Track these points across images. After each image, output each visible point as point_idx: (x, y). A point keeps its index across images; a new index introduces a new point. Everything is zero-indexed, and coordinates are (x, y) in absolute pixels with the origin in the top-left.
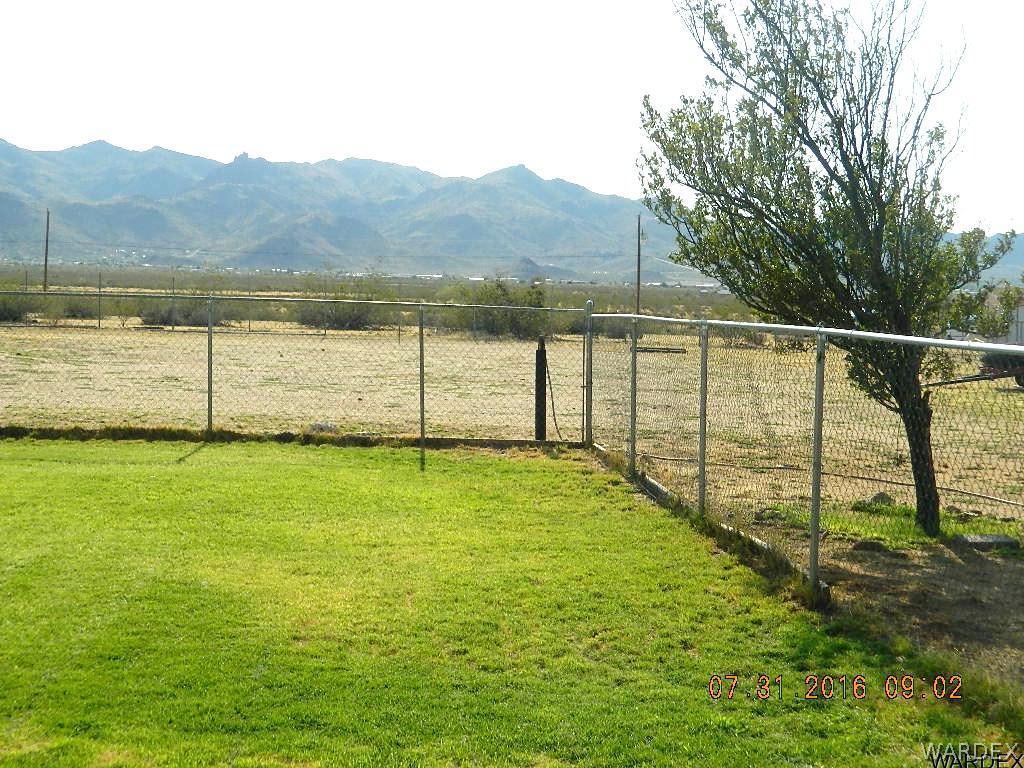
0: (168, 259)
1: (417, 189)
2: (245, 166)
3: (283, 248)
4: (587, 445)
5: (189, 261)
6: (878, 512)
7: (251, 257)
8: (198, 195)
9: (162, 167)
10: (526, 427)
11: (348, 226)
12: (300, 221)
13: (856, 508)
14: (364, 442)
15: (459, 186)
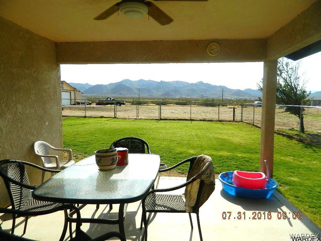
0: (151, 96)
1: (186, 85)
2: (162, 82)
3: (167, 94)
4: (242, 121)
5: (154, 96)
6: (293, 130)
7: (162, 95)
8: (155, 86)
9: (150, 83)
10: (232, 119)
11: (176, 90)
12: (169, 90)
13: (289, 130)
14: (211, 121)
15: (192, 84)
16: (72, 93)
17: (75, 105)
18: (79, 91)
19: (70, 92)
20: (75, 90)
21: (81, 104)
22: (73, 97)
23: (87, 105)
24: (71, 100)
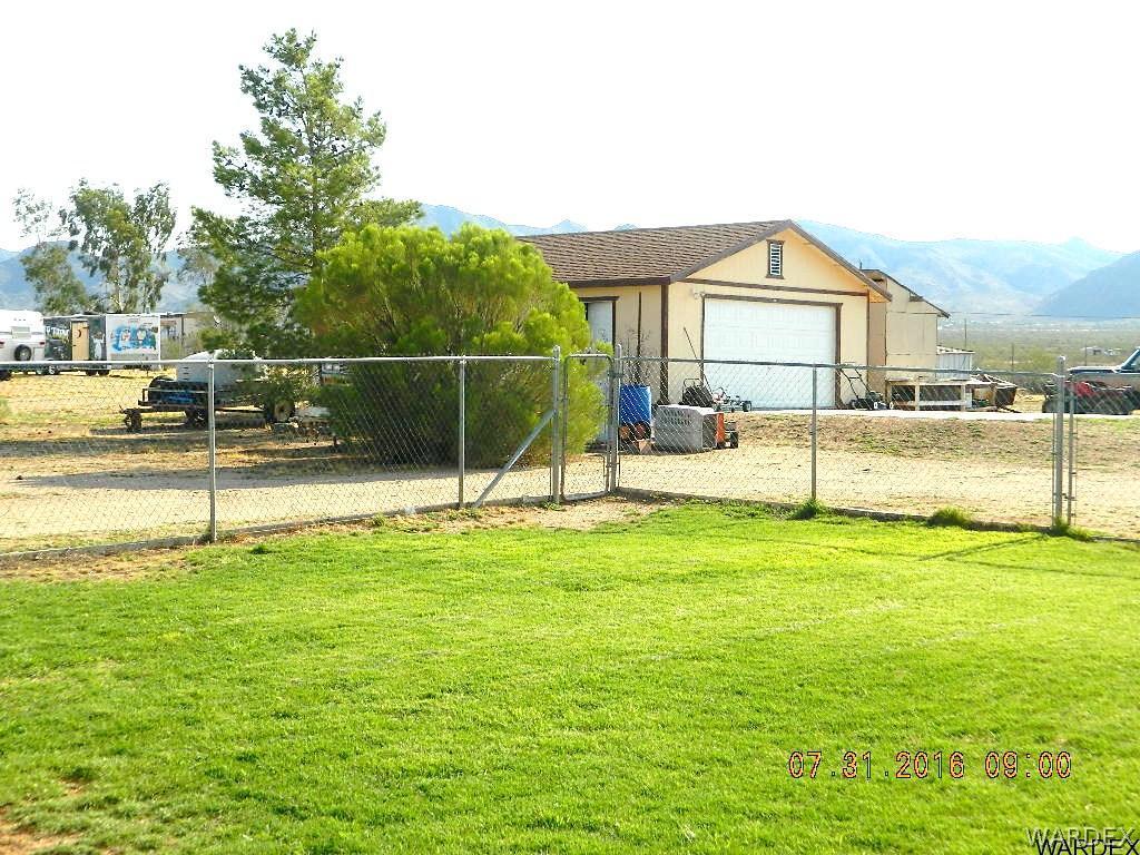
16: (854, 311)
17: (866, 404)
18: (916, 299)
19: (838, 307)
20: (873, 283)
21: (918, 402)
22: (855, 352)
23: (978, 404)
24: (839, 368)
